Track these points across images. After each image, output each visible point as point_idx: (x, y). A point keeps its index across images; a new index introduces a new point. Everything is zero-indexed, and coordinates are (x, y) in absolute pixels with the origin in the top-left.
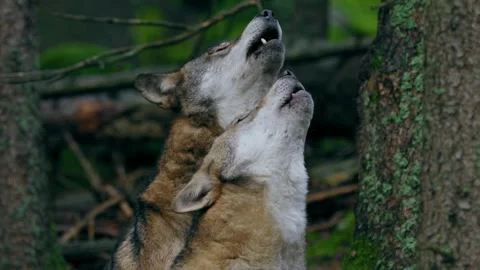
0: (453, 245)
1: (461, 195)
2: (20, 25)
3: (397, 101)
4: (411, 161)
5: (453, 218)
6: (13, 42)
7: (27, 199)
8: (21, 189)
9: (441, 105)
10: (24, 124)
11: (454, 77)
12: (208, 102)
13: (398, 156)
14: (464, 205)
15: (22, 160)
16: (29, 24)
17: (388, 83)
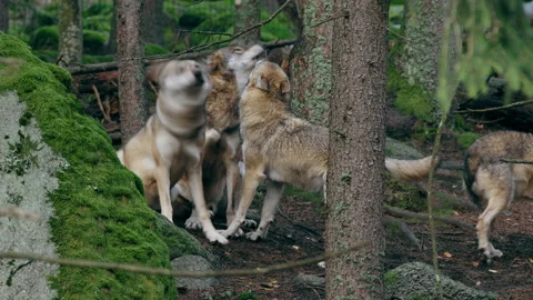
0: (345, 130)
1: (349, 108)
2: (136, 34)
3: (307, 68)
4: (312, 94)
5: (345, 118)
6: (133, 41)
7: (139, 110)
8: (137, 105)
9: (340, 69)
10: (138, 77)
11: (345, 57)
12: (232, 71)
13: (307, 92)
14: (350, 113)
15: (137, 92)
16: (140, 34)
17: (303, 60)
